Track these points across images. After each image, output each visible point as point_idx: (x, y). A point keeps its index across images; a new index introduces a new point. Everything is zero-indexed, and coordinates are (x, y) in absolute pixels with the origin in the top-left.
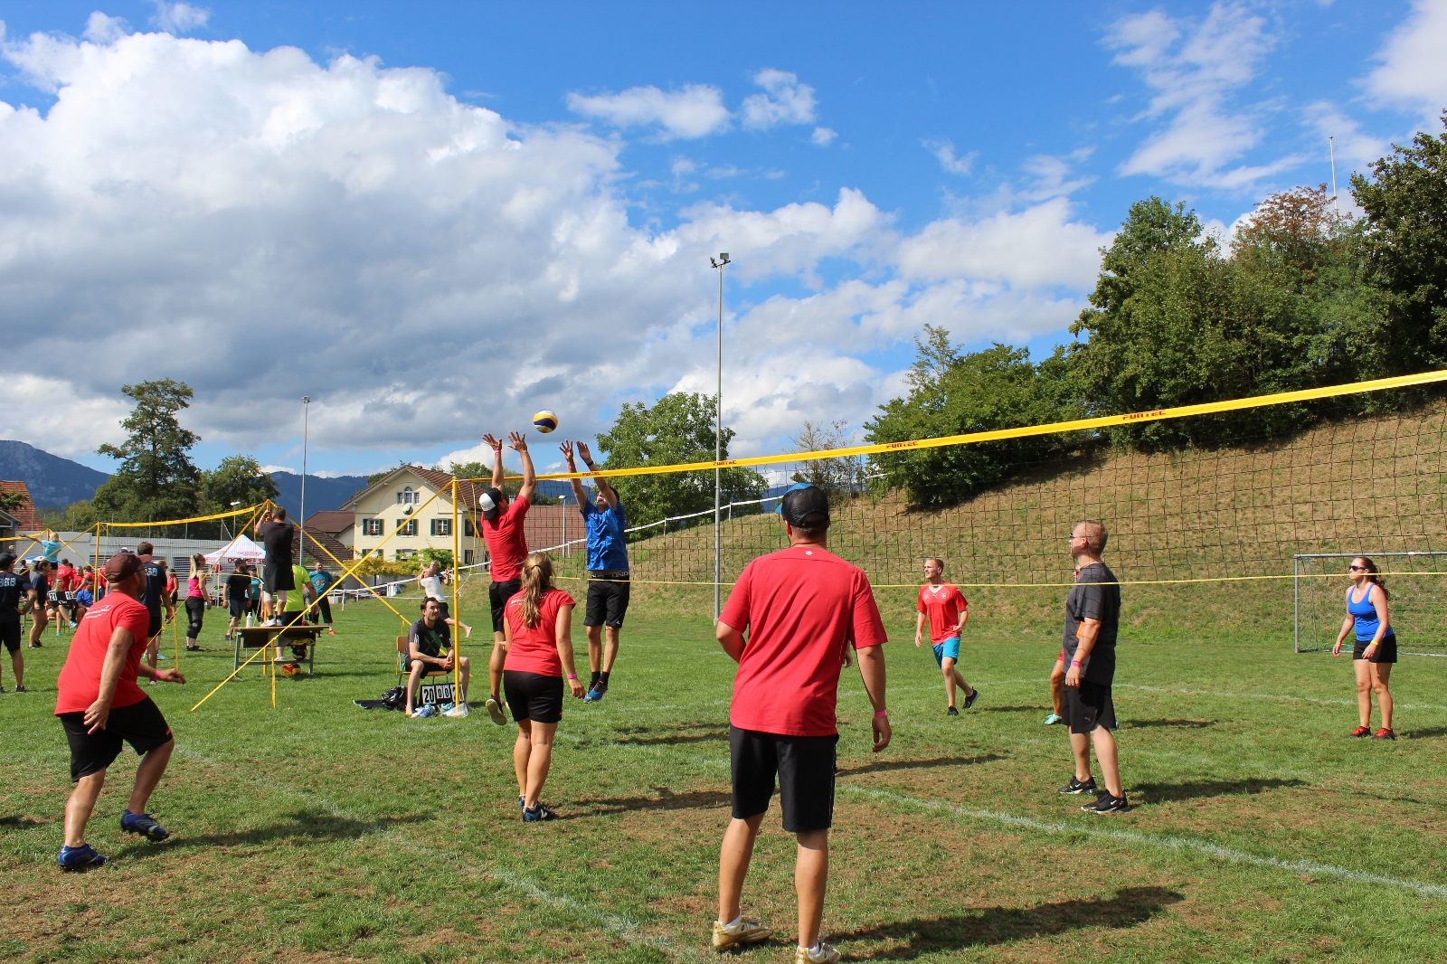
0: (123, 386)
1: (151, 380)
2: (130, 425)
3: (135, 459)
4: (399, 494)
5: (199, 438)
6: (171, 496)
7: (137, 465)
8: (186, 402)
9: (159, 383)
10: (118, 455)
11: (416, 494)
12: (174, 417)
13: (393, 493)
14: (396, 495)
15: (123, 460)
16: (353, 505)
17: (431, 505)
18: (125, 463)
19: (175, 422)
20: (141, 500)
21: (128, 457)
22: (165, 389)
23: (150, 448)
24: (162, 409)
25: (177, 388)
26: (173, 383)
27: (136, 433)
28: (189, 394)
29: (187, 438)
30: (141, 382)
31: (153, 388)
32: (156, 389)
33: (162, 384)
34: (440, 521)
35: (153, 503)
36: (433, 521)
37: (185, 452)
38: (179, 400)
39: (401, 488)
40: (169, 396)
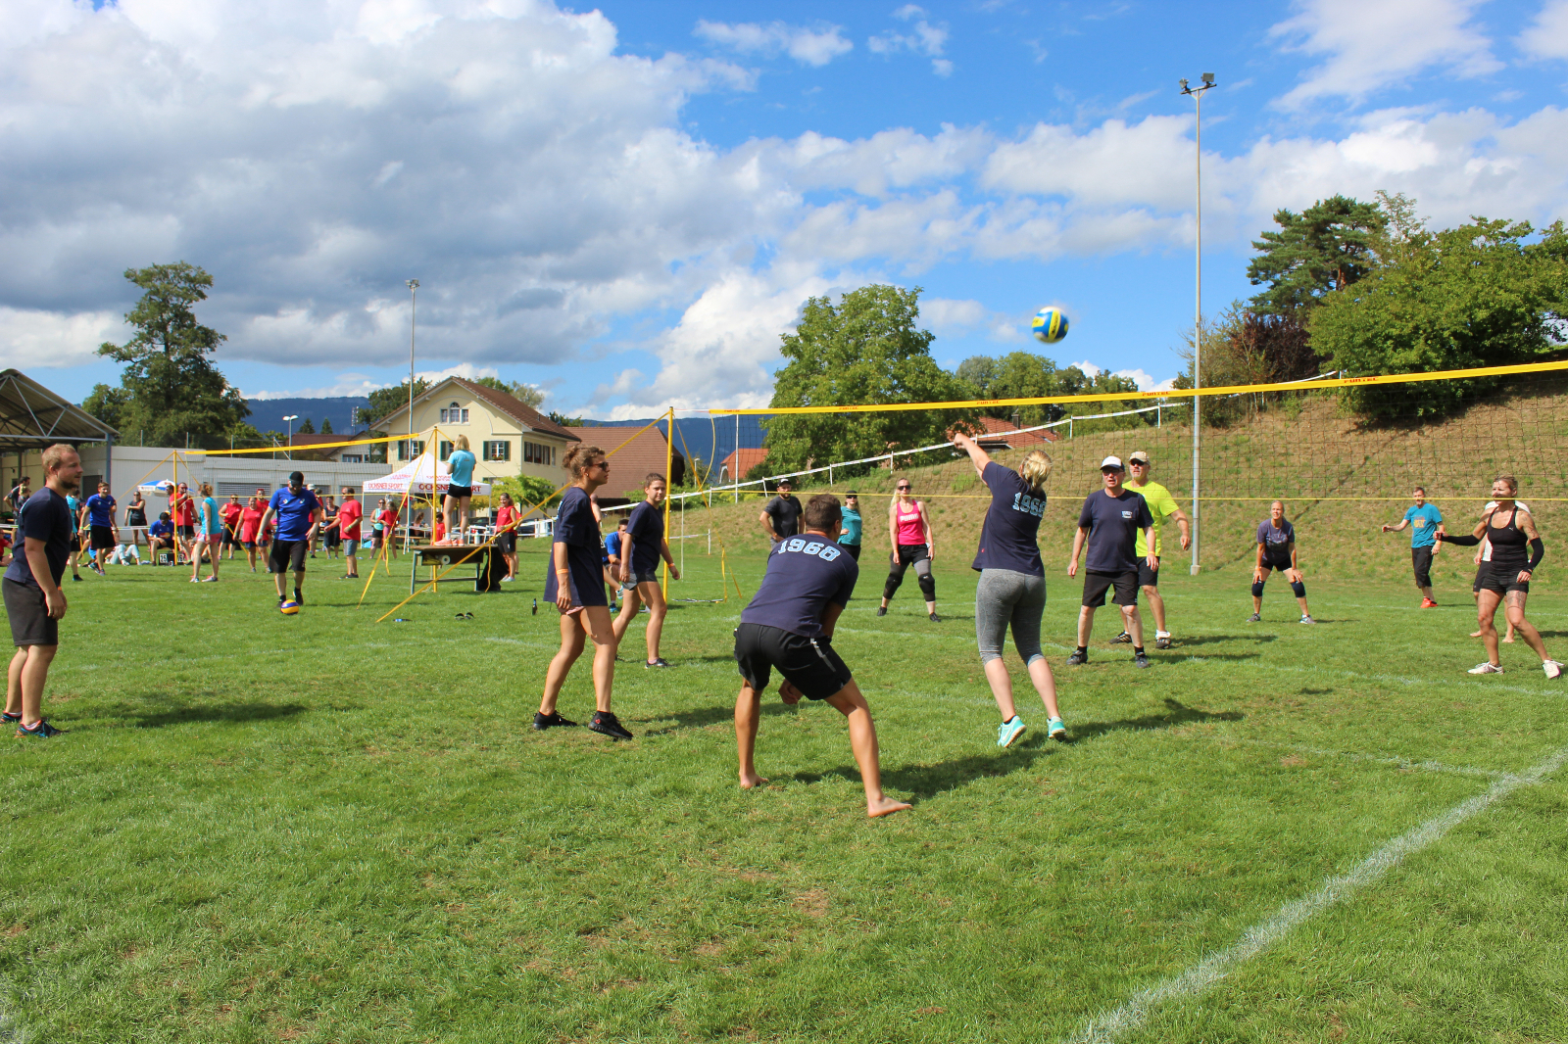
0: (126, 270)
1: (160, 263)
2: (138, 320)
3: (143, 363)
4: (443, 411)
5: (224, 338)
6: (194, 410)
7: (145, 369)
8: (205, 291)
9: (170, 267)
10: (123, 357)
11: (465, 411)
12: (190, 311)
13: (435, 410)
14: (439, 412)
15: (129, 364)
16: (386, 424)
17: (482, 424)
18: (130, 368)
19: (191, 317)
20: (155, 415)
21: (134, 360)
22: (177, 275)
23: (161, 348)
24: (174, 301)
25: (193, 275)
26: (188, 267)
27: (143, 330)
28: (207, 281)
29: (208, 338)
30: (147, 265)
31: (163, 273)
32: (166, 275)
33: (175, 268)
34: (494, 443)
35: (172, 419)
36: (486, 444)
37: (207, 355)
38: (195, 290)
39: (446, 404)
40: (182, 284)
